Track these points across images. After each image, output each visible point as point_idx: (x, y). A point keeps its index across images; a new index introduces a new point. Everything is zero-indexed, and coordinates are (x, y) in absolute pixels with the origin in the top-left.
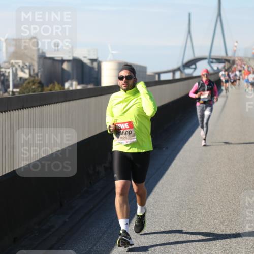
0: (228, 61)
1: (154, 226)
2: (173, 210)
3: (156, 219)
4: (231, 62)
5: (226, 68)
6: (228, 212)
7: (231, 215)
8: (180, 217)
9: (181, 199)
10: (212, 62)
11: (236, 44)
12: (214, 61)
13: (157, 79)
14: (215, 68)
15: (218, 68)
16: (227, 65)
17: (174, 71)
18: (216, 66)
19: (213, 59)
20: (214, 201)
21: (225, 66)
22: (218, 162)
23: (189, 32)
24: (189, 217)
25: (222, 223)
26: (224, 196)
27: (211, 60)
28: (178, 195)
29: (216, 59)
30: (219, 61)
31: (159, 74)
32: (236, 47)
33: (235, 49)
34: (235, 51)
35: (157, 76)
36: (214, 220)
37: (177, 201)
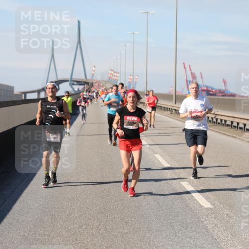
0: (87, 83)
1: (19, 231)
2: (36, 216)
3: (21, 225)
4: (90, 84)
5: (85, 89)
6: (86, 217)
7: (88, 220)
8: (43, 222)
9: (44, 206)
10: (73, 84)
11: (94, 69)
12: (75, 83)
13: (23, 98)
14: (76, 89)
15: (78, 89)
16: (86, 86)
17: (39, 91)
18: (76, 88)
19: (74, 81)
20: (74, 207)
21: (84, 88)
22: (78, 173)
23: (53, 56)
24: (51, 223)
25: (81, 227)
26: (83, 203)
27: (72, 82)
28: (42, 203)
29: (76, 81)
30: (79, 83)
31: (25, 93)
32: (94, 71)
33: (93, 72)
34: (93, 75)
35: (23, 95)
36: (74, 224)
37: (40, 208)
